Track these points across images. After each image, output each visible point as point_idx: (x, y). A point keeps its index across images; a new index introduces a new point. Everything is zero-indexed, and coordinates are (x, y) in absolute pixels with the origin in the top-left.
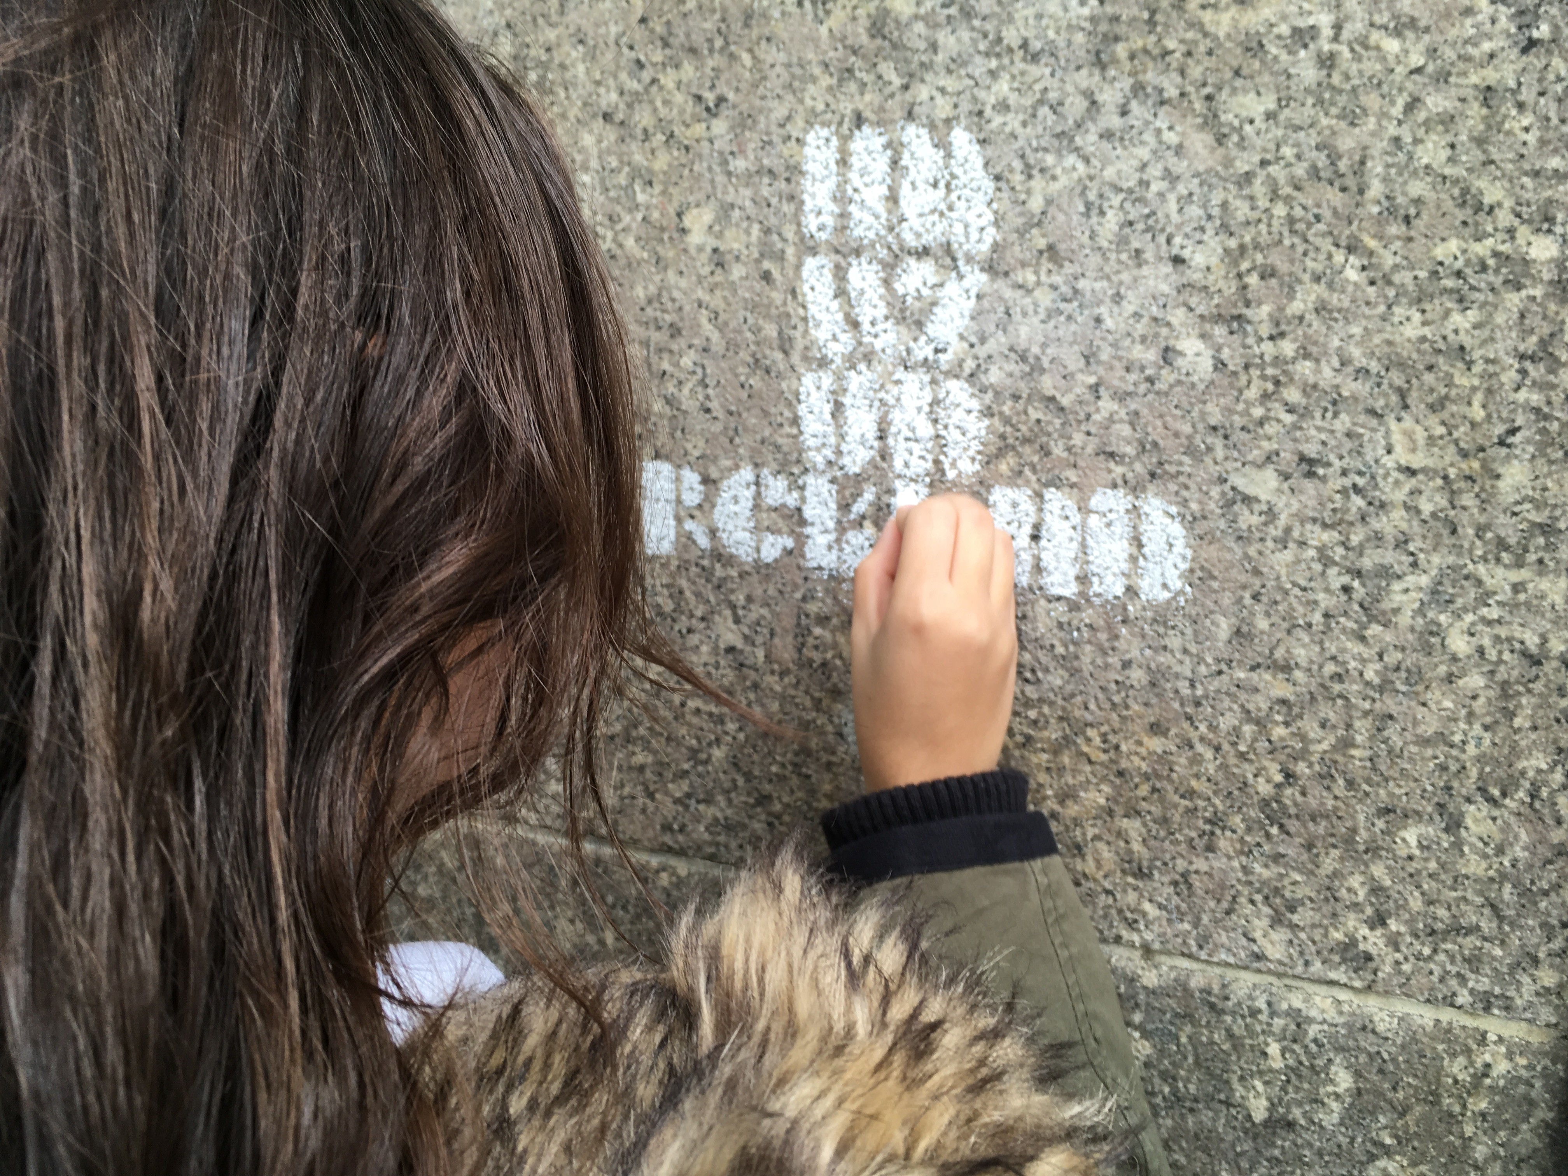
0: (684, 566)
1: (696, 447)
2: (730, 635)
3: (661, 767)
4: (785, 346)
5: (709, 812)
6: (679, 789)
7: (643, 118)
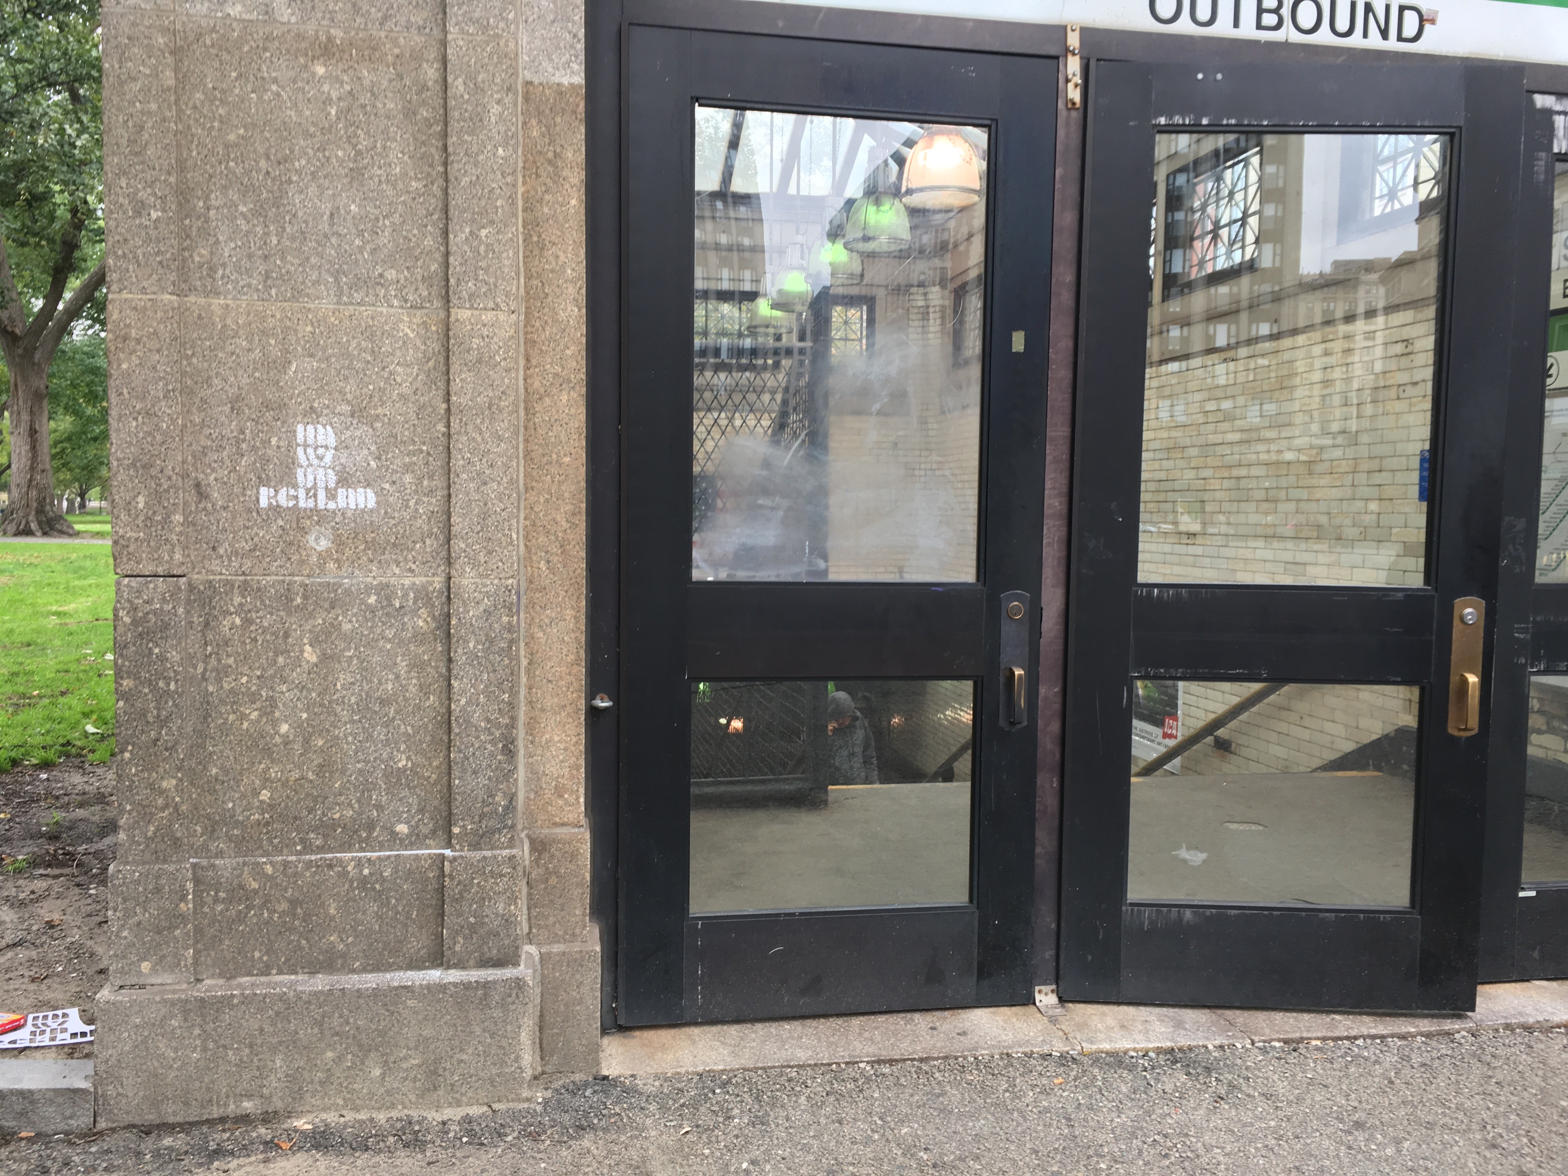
0: (270, 509)
1: (273, 484)
2: (281, 523)
3: (263, 555)
4: (293, 463)
5: (275, 564)
6: (268, 560)
7: (261, 420)
